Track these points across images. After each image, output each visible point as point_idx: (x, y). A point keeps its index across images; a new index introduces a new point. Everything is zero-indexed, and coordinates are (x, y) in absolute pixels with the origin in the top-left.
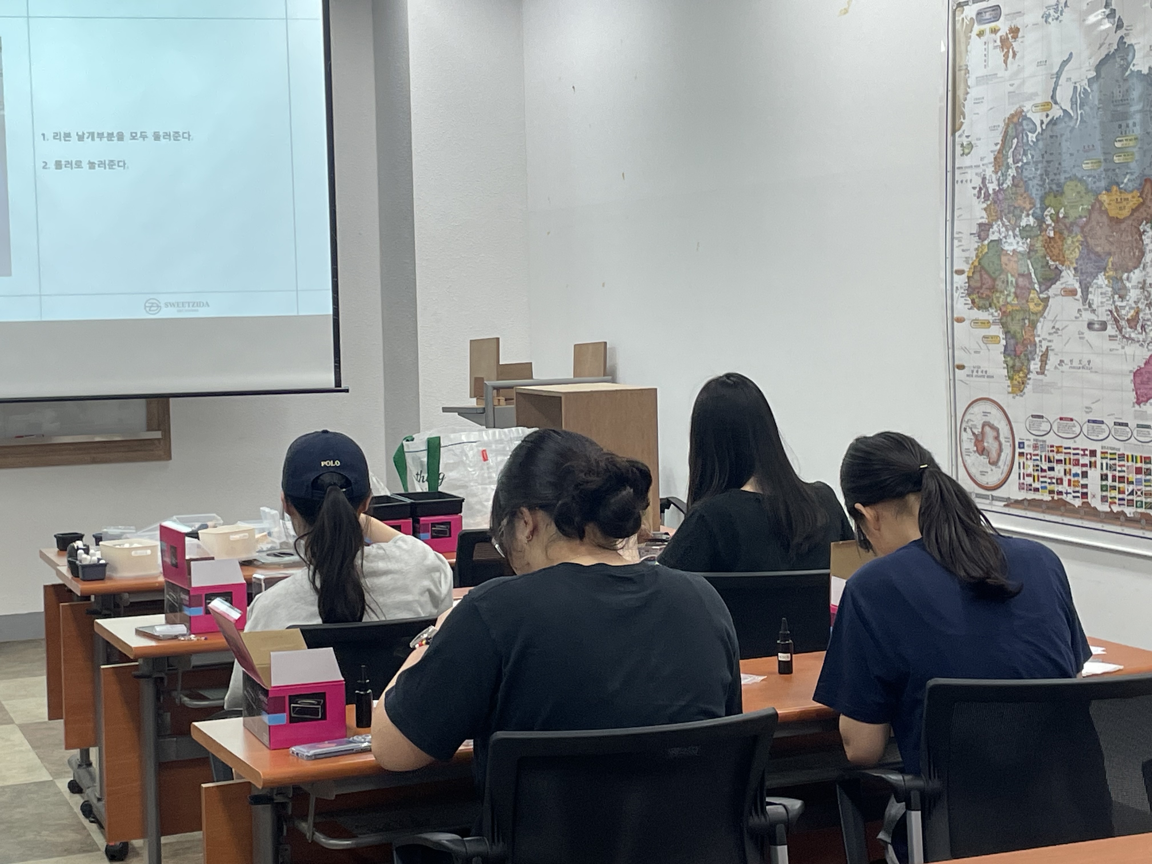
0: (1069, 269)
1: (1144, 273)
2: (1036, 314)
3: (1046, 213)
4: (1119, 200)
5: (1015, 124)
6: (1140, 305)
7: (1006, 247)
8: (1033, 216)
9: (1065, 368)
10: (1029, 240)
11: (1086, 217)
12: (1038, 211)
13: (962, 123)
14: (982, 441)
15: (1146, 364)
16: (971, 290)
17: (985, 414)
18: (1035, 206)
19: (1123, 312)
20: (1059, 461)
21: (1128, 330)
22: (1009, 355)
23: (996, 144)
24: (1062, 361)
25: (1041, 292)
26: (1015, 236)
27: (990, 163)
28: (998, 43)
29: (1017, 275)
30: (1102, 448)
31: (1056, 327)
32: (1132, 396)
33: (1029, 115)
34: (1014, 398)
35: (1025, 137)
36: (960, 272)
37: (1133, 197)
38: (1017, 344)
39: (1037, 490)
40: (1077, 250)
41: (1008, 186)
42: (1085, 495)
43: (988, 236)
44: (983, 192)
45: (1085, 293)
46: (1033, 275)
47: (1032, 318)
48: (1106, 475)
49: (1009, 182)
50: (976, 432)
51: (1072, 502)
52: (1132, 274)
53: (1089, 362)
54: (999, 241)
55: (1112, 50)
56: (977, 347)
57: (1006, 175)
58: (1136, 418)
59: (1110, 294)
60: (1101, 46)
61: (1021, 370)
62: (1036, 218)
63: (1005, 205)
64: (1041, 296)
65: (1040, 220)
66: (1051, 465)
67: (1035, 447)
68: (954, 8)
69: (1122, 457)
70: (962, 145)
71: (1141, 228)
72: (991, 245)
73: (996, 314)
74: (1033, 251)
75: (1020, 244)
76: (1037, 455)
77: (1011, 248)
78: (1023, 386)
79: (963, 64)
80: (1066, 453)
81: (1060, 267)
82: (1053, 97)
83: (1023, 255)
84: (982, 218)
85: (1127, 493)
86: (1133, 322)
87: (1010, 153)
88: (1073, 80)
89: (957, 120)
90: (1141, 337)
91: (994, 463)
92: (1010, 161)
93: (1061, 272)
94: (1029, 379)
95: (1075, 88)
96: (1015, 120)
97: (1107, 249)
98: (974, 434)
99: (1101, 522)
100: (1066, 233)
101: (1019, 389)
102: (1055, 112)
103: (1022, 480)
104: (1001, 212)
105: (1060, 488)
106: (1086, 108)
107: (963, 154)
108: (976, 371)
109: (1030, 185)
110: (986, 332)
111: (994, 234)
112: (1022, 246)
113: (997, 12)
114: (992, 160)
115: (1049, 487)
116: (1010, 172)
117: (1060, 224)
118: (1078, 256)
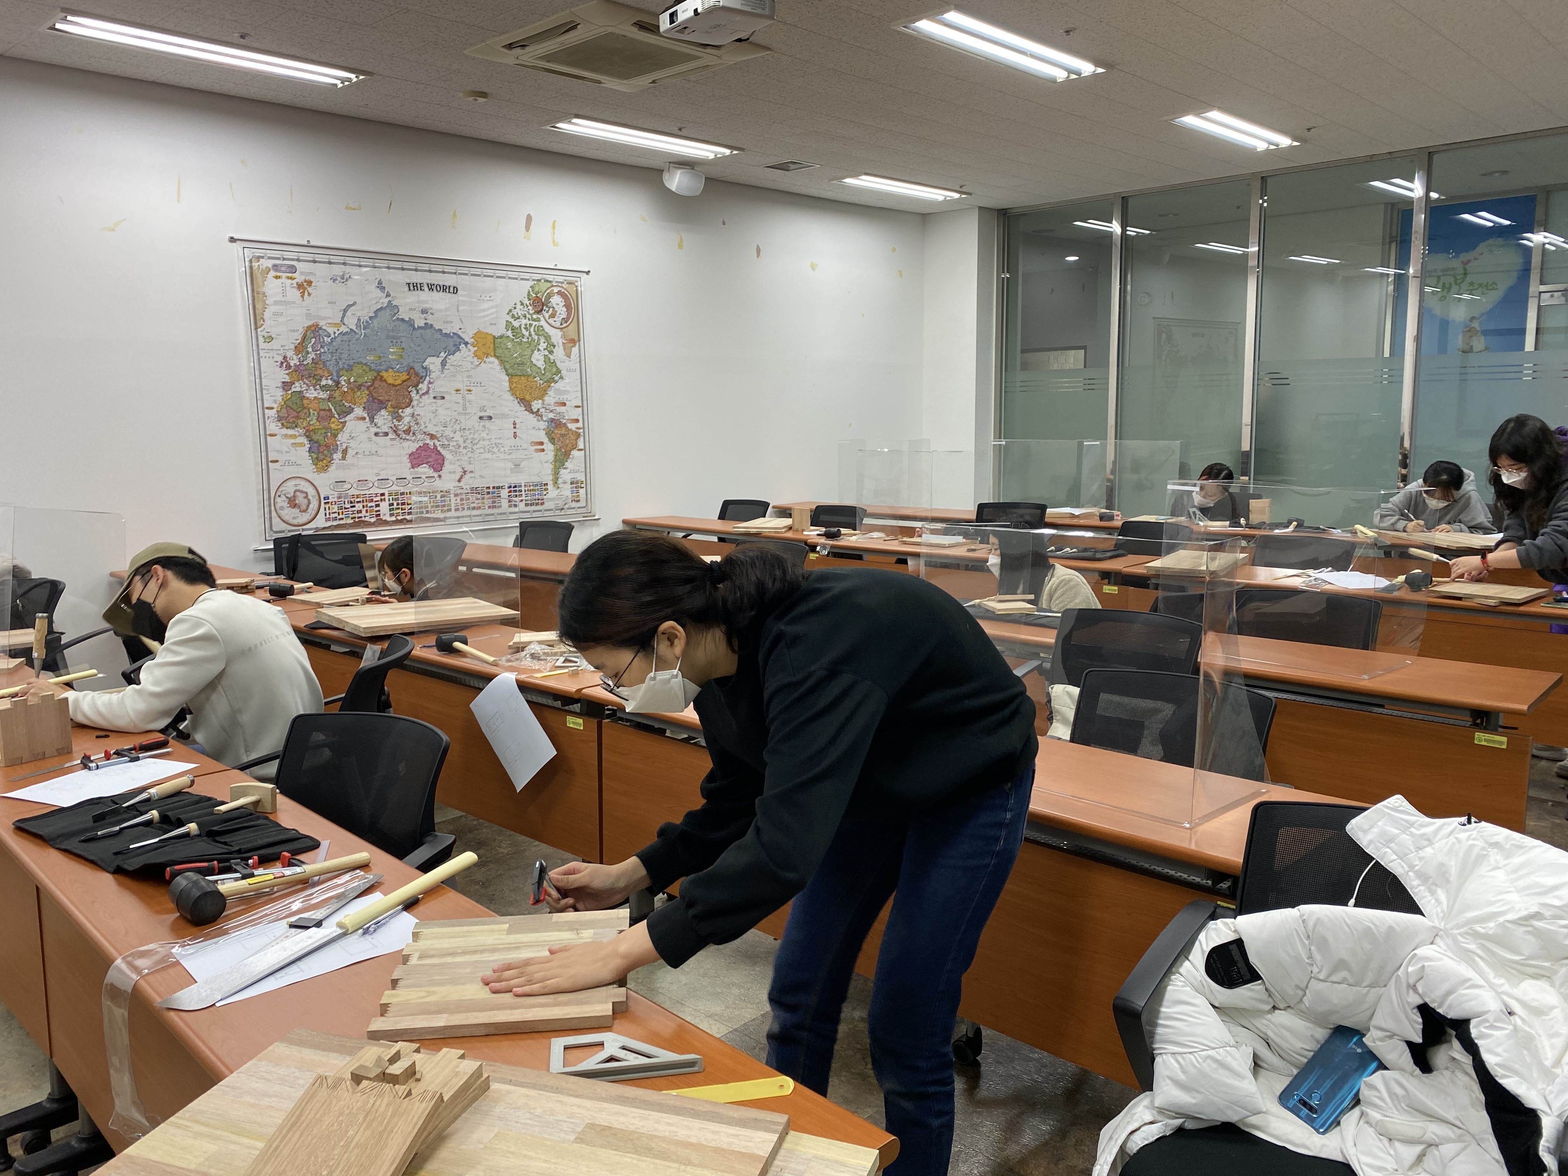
0: (359, 407)
2: (337, 430)
3: (340, 379)
4: (394, 376)
5: (313, 331)
6: (411, 424)
7: (307, 395)
8: (331, 379)
9: (359, 456)
10: (328, 392)
11: (370, 382)
12: (335, 378)
13: (263, 325)
14: (294, 500)
15: (417, 450)
16: (280, 419)
17: (296, 485)
18: (332, 375)
19: (400, 427)
20: (358, 502)
21: (404, 435)
22: (313, 452)
23: (297, 340)
24: (357, 453)
25: (340, 419)
26: (315, 390)
27: (291, 349)
28: (294, 285)
29: (318, 410)
30: (389, 491)
31: (352, 436)
32: (409, 465)
33: (323, 327)
35: (321, 339)
36: (272, 408)
37: (403, 375)
38: (320, 446)
39: (342, 519)
40: (364, 398)
41: (308, 363)
42: (379, 515)
43: (290, 388)
44: (284, 365)
45: (372, 419)
46: (333, 410)
47: (333, 432)
48: (394, 504)
49: (309, 361)
50: (289, 496)
51: (370, 520)
52: (405, 410)
53: (376, 452)
54: (300, 392)
55: (384, 306)
56: (287, 450)
57: (306, 357)
58: (411, 474)
59: (390, 419)
60: (377, 302)
61: (324, 459)
62: (333, 381)
63: (306, 373)
64: (340, 421)
65: (337, 383)
66: (352, 505)
67: (339, 497)
69: (402, 494)
70: (264, 337)
71: (410, 389)
72: (294, 394)
73: (301, 431)
74: (332, 398)
75: (321, 394)
76: (342, 501)
77: (313, 396)
79: (260, 290)
80: (362, 498)
81: (353, 406)
82: (342, 321)
83: (323, 399)
84: (285, 378)
85: (407, 509)
86: (407, 431)
87: (310, 346)
88: (357, 315)
89: (258, 321)
90: (413, 438)
91: (305, 511)
92: (310, 350)
95: (359, 320)
96: (313, 328)
97: (387, 398)
98: (287, 497)
100: (356, 390)
101: (325, 469)
102: (344, 329)
103: (328, 516)
104: (302, 376)
105: (360, 515)
106: (369, 330)
107: (265, 342)
108: (288, 463)
109: (328, 363)
110: (293, 441)
111: (297, 387)
112: (323, 395)
113: (292, 269)
114: (293, 347)
115: (351, 516)
116: (309, 355)
117: (352, 385)
118: (365, 401)
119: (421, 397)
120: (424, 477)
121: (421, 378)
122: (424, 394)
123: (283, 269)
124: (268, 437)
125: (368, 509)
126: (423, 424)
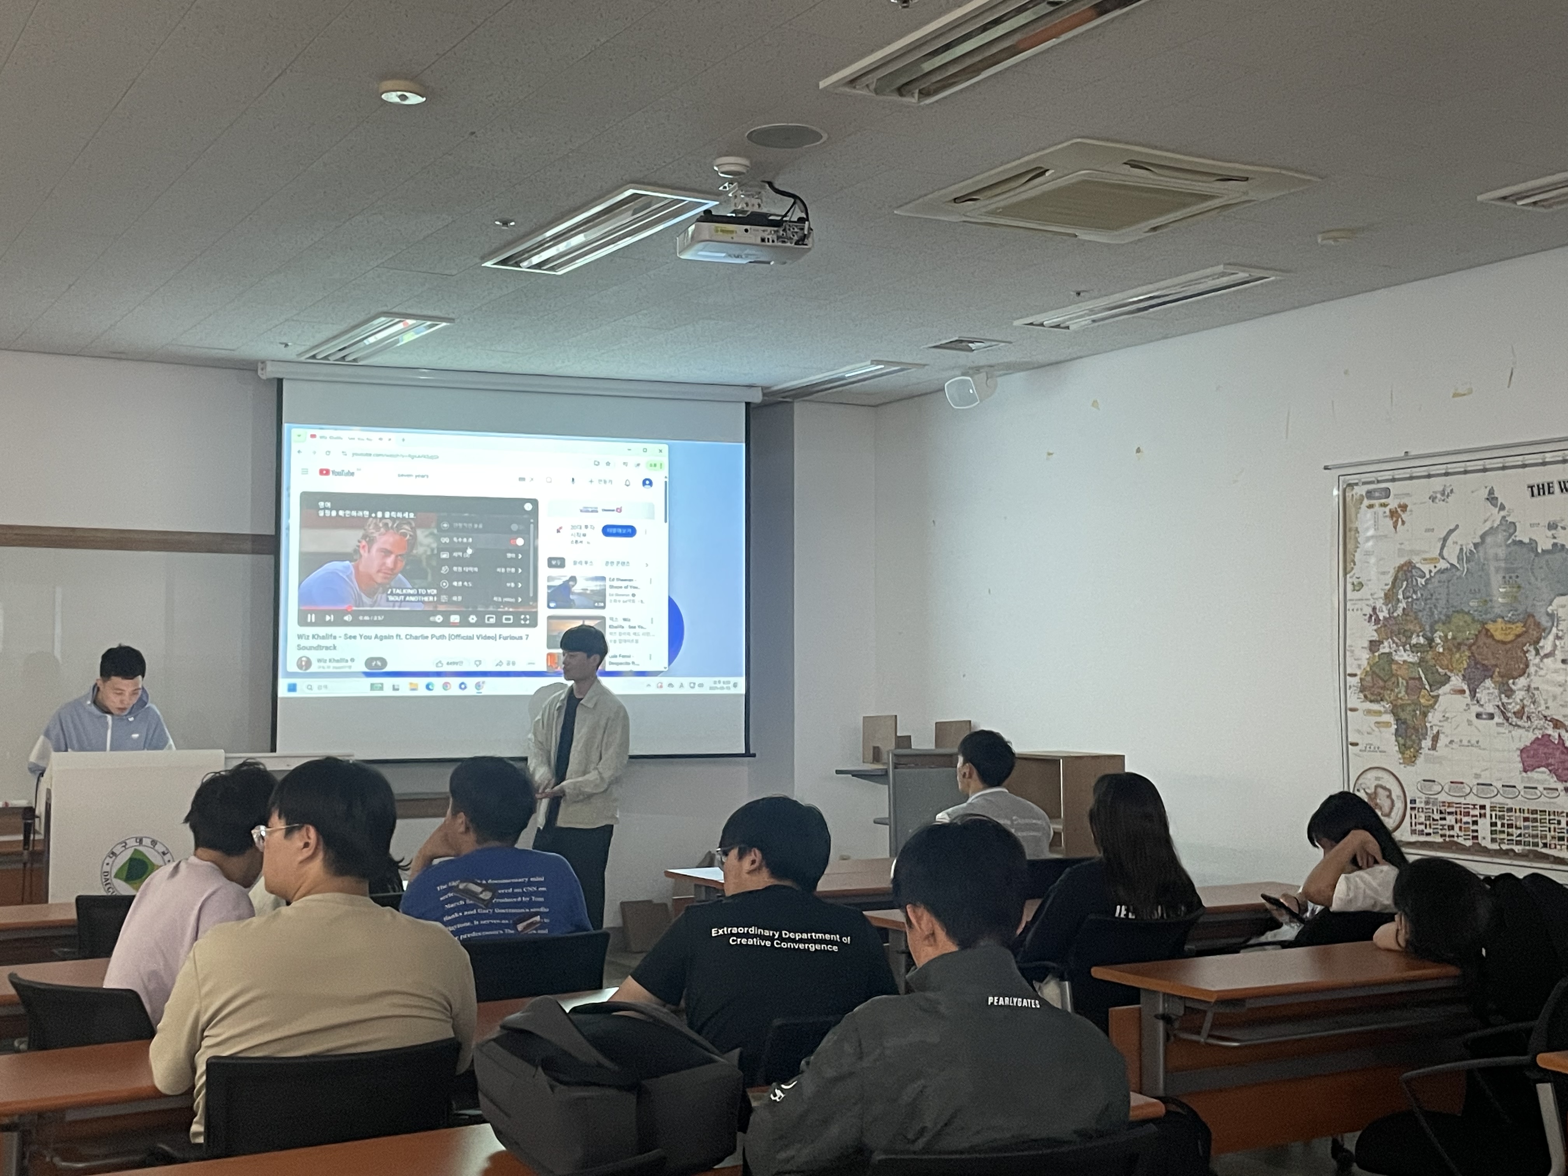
0: (1458, 675)
1: (1528, 680)
2: (1427, 707)
3: (1435, 635)
4: (1504, 628)
5: (1405, 571)
6: (1525, 702)
7: (1396, 658)
8: (1423, 636)
9: (1454, 746)
10: (1419, 654)
11: (1473, 639)
12: (1428, 634)
13: (1352, 568)
15: (1531, 744)
16: (1362, 689)
17: (1377, 779)
18: (1424, 630)
19: (1510, 707)
20: (1449, 813)
21: (1515, 719)
22: (1400, 736)
23: (1386, 585)
24: (1451, 742)
25: (1431, 691)
26: (1405, 650)
27: (1381, 598)
28: (1388, 513)
29: (1407, 678)
30: (1491, 803)
31: (1446, 716)
32: (1520, 766)
33: (1417, 565)
34: (1405, 767)
35: (1414, 581)
36: (1355, 675)
37: (1517, 627)
38: (1408, 728)
39: (1428, 834)
40: (1464, 662)
41: (1398, 615)
42: (1476, 837)
43: (1379, 649)
44: (1373, 618)
45: (1472, 693)
46: (1424, 679)
47: (1423, 709)
48: (1496, 823)
49: (1400, 611)
51: (1463, 842)
52: (1517, 680)
53: (1478, 742)
54: (1390, 654)
55: (1495, 525)
56: (1369, 730)
57: (1396, 607)
58: (1523, 781)
59: (1497, 694)
60: (1485, 521)
61: (1412, 747)
62: (1426, 638)
63: (1395, 628)
64: (1431, 693)
65: (1430, 640)
66: (1442, 816)
67: (1427, 803)
68: (1345, 486)
69: (1510, 810)
70: (1353, 584)
71: (1525, 648)
72: (1382, 656)
73: (1387, 706)
74: (1423, 661)
75: (1411, 656)
76: (1429, 809)
77: (1403, 659)
78: (1414, 759)
79: (1354, 526)
80: (1456, 807)
81: (1449, 674)
82: (1441, 554)
83: (1413, 664)
84: (1374, 636)
85: (1515, 836)
86: (1519, 714)
87: (1400, 592)
88: (1460, 543)
89: (1348, 564)
90: (1526, 725)
92: (1401, 597)
93: (1450, 677)
94: (1421, 753)
95: (1461, 549)
96: (1405, 568)
97: (1493, 662)
99: (1492, 856)
100: (1454, 650)
101: (1411, 760)
102: (1442, 565)
103: (1414, 827)
104: (1391, 633)
105: (1452, 833)
106: (1473, 563)
107: (1354, 590)
108: (1369, 748)
109: (1420, 614)
110: (1379, 719)
111: (1385, 648)
112: (1412, 658)
113: (1387, 493)
114: (1383, 595)
115: (1440, 832)
116: (1400, 605)
117: (1449, 643)
118: (1465, 666)
119: (1541, 660)
120: (1541, 788)
121: (1544, 630)
122: (1547, 656)
123: (1377, 494)
124: (1349, 713)
125: (1463, 826)
126: (1542, 702)
